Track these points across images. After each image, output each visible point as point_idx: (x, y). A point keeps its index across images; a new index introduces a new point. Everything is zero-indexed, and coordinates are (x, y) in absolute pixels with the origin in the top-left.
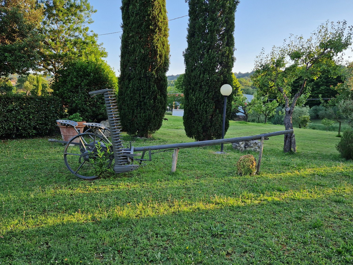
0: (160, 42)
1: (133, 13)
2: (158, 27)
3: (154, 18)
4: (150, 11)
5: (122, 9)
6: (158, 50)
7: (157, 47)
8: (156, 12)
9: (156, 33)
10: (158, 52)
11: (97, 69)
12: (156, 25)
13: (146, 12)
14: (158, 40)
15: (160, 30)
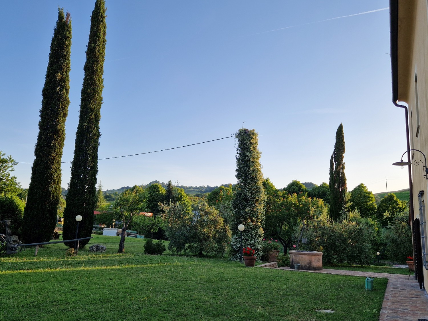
0: (54, 188)
1: (38, 172)
2: (53, 180)
3: (51, 175)
4: (49, 171)
5: (32, 168)
6: (52, 193)
7: (51, 191)
8: (52, 172)
9: (51, 183)
10: (52, 194)
11: (11, 203)
12: (52, 179)
13: (47, 171)
14: (52, 187)
15: (54, 181)
